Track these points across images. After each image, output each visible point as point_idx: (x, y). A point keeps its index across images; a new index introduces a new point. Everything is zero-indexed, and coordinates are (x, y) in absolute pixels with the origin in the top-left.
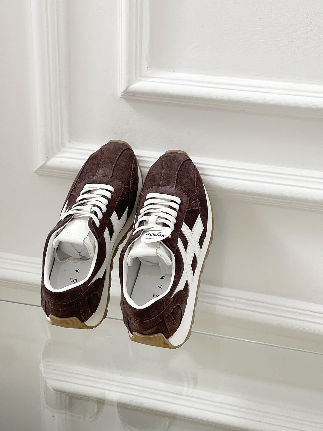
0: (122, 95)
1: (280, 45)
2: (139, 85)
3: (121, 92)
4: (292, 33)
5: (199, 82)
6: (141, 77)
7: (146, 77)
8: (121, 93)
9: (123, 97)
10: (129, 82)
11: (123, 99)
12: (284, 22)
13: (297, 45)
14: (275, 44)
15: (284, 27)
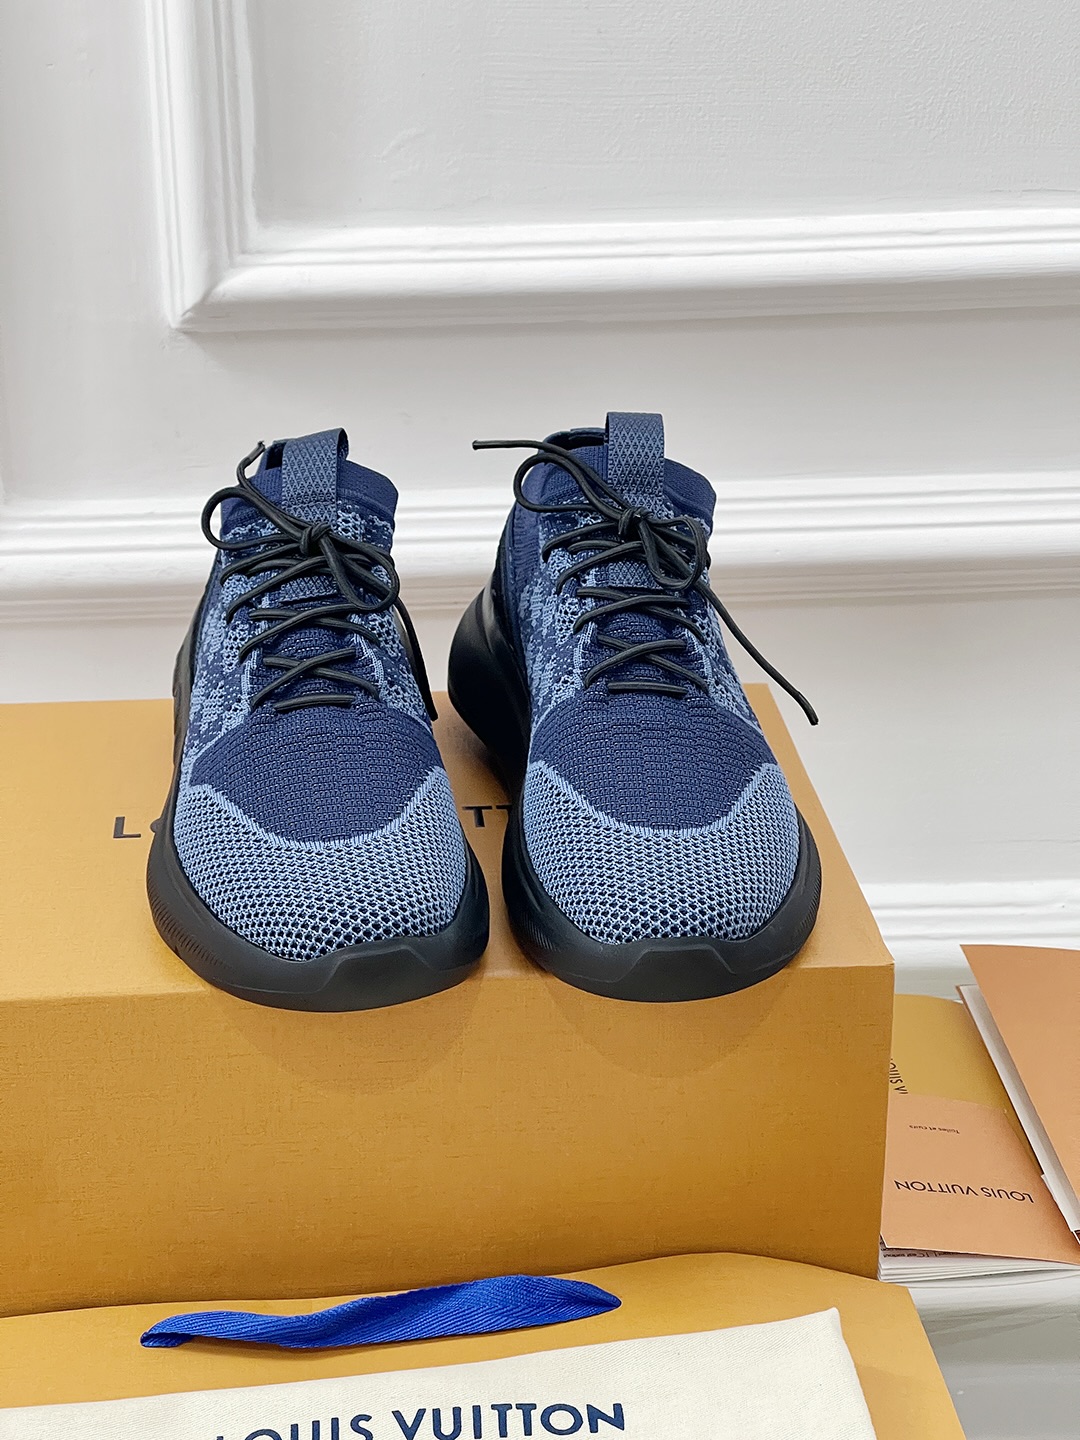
0: (185, 322)
1: (667, 106)
2: (246, 280)
3: (179, 311)
4: (700, 68)
5: (434, 248)
6: (243, 252)
7: (259, 252)
8: (184, 314)
9: (187, 326)
10: (213, 274)
11: (182, 337)
12: (674, 36)
13: (716, 103)
14: (651, 106)
15: (673, 51)
